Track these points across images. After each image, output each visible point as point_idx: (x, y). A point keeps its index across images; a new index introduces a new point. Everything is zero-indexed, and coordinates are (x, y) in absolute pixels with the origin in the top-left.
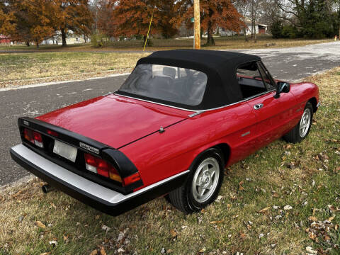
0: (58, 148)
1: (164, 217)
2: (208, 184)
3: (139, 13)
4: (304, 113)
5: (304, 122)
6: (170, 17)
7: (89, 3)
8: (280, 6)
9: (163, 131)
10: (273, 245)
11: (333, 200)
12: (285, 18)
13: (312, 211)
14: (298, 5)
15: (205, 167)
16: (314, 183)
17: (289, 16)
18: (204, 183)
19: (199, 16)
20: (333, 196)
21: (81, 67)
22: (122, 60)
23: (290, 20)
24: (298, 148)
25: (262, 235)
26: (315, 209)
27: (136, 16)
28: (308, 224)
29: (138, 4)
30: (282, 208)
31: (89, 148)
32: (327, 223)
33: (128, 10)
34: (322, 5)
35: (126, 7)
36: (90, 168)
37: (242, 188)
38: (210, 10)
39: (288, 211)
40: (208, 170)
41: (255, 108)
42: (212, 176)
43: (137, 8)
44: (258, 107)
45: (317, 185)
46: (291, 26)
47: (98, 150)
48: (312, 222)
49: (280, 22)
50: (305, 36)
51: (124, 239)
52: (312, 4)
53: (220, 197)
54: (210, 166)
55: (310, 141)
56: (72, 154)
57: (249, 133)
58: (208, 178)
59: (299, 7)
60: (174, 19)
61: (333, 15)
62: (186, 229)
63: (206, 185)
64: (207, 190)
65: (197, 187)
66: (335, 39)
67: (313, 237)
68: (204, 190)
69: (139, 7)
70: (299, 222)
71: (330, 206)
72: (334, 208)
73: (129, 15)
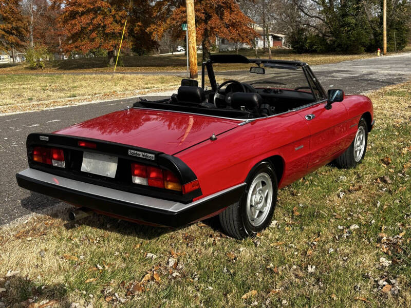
0: (88, 165)
1: (214, 244)
2: (262, 204)
3: (100, 17)
4: (358, 131)
5: (358, 143)
6: (147, 23)
7: (20, 3)
8: (301, 8)
9: (216, 139)
10: (345, 258)
11: (402, 218)
12: (309, 25)
13: (381, 229)
14: (325, 6)
15: (258, 183)
16: (379, 204)
17: (315, 22)
18: (257, 203)
19: (193, 22)
20: (401, 215)
21: (27, 94)
22: (84, 83)
23: (315, 27)
24: (355, 173)
25: (332, 250)
26: (384, 227)
27: (95, 22)
28: (379, 240)
29: (99, 4)
30: (348, 227)
31: (141, 154)
32: (398, 238)
33: (83, 14)
34: (358, 8)
35: (81, 10)
36: (137, 180)
37: (297, 213)
38: (205, 13)
39: (355, 230)
40: (261, 188)
41: (307, 118)
42: (265, 195)
43: (96, 11)
44: (310, 117)
45: (382, 206)
46: (318, 35)
47: (153, 156)
48: (382, 238)
49: (303, 30)
50: (338, 49)
51: (177, 264)
52: (344, 6)
53: (274, 222)
54: (263, 184)
55: (367, 165)
56: (110, 169)
57: (302, 147)
58: (261, 197)
59: (328, 10)
60: (153, 27)
61: (372, 21)
62: (245, 252)
63: (260, 206)
64: (261, 212)
65: (251, 206)
66: (379, 54)
67: (385, 251)
68: (258, 212)
69: (99, 8)
70: (369, 239)
71: (399, 224)
72: (403, 225)
73: (85, 20)
